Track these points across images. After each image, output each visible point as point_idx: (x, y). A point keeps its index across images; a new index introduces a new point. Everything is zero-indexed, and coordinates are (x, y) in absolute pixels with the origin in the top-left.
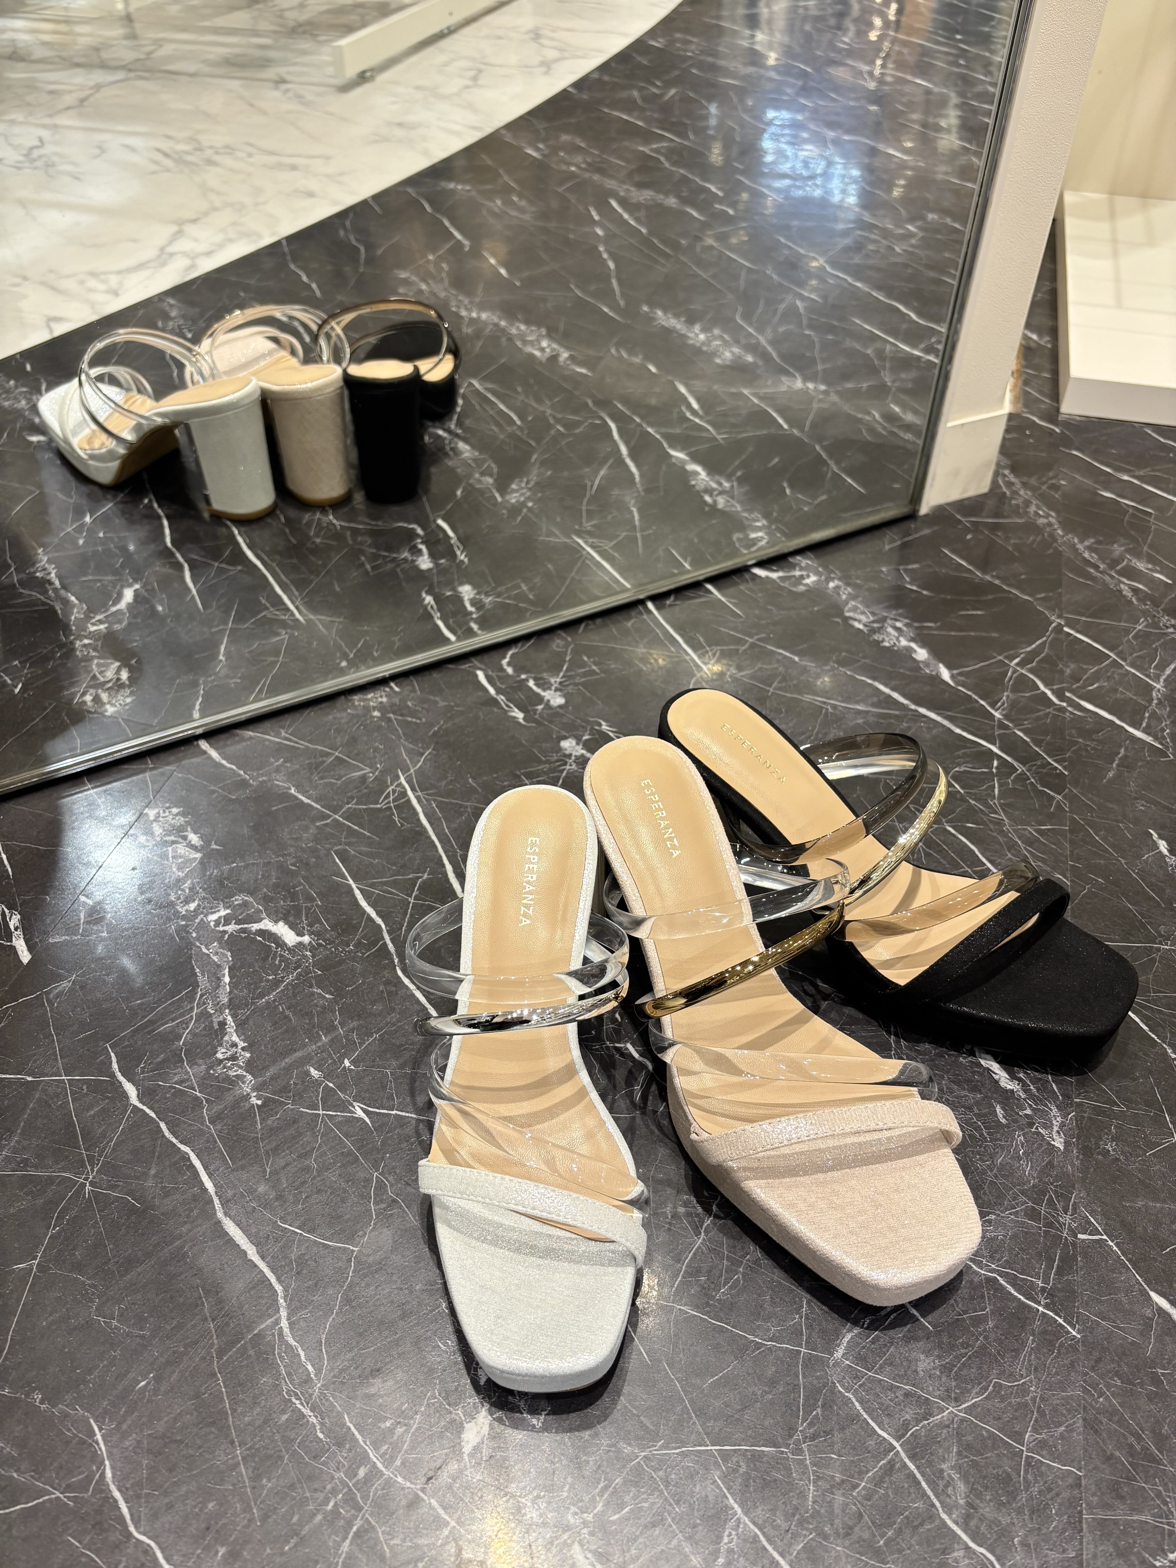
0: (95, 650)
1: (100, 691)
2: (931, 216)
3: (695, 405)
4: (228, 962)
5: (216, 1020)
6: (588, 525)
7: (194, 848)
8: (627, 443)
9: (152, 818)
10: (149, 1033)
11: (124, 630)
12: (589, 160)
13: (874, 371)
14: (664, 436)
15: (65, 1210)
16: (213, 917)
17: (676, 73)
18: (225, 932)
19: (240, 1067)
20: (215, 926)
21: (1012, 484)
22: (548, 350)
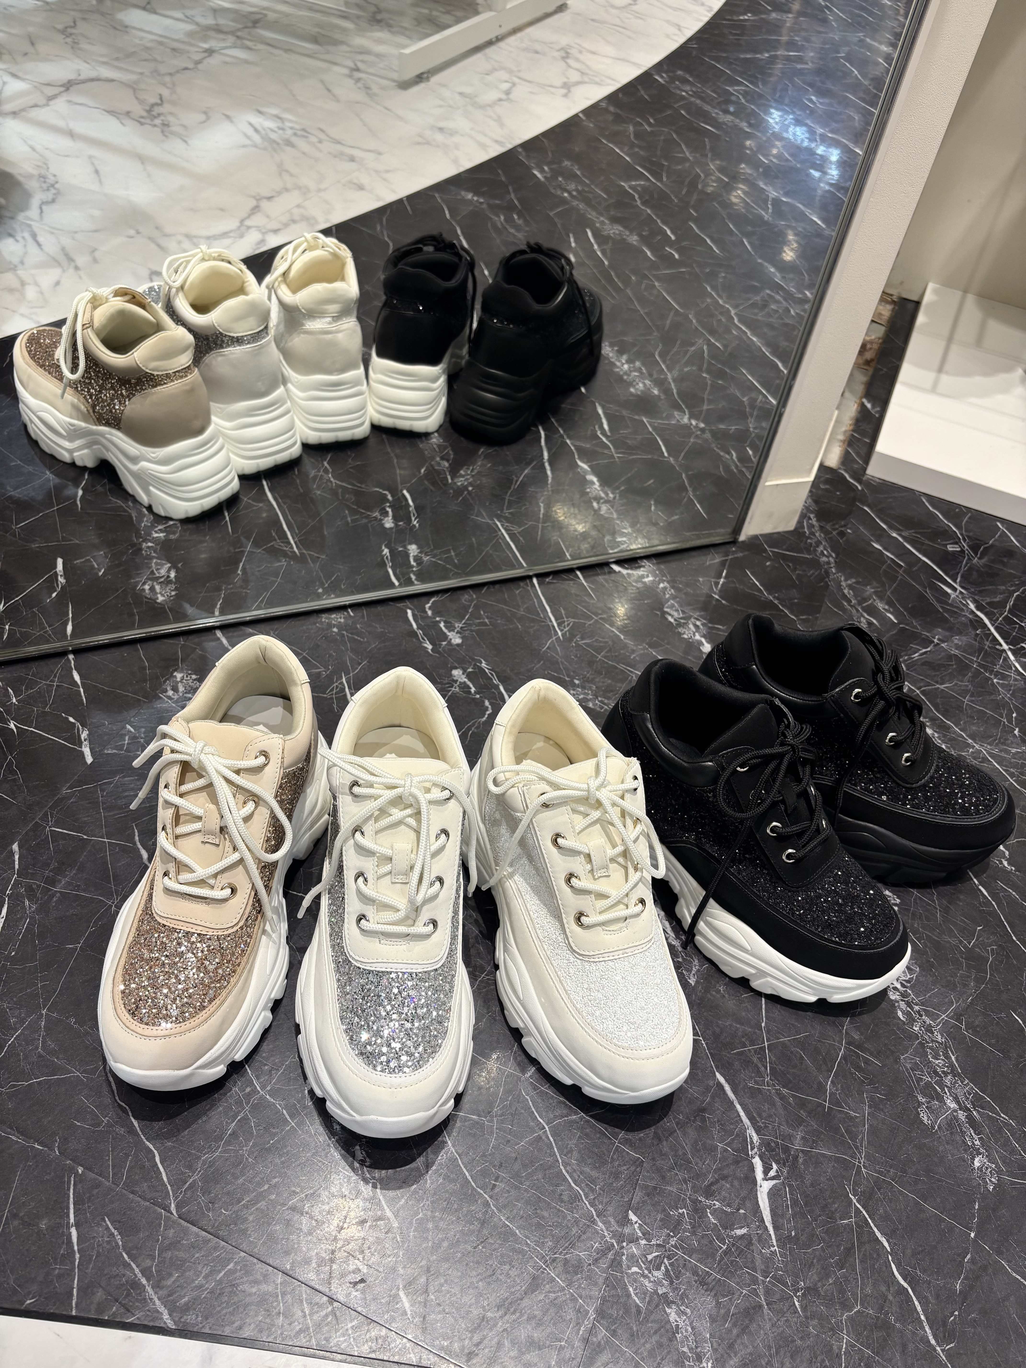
0: (155, 552)
1: (155, 583)
3: (606, 426)
6: (507, 513)
8: (549, 450)
9: (179, 679)
11: (177, 540)
12: (580, 188)
13: (743, 416)
14: (578, 449)
15: (99, 919)
17: (669, 112)
21: (813, 526)
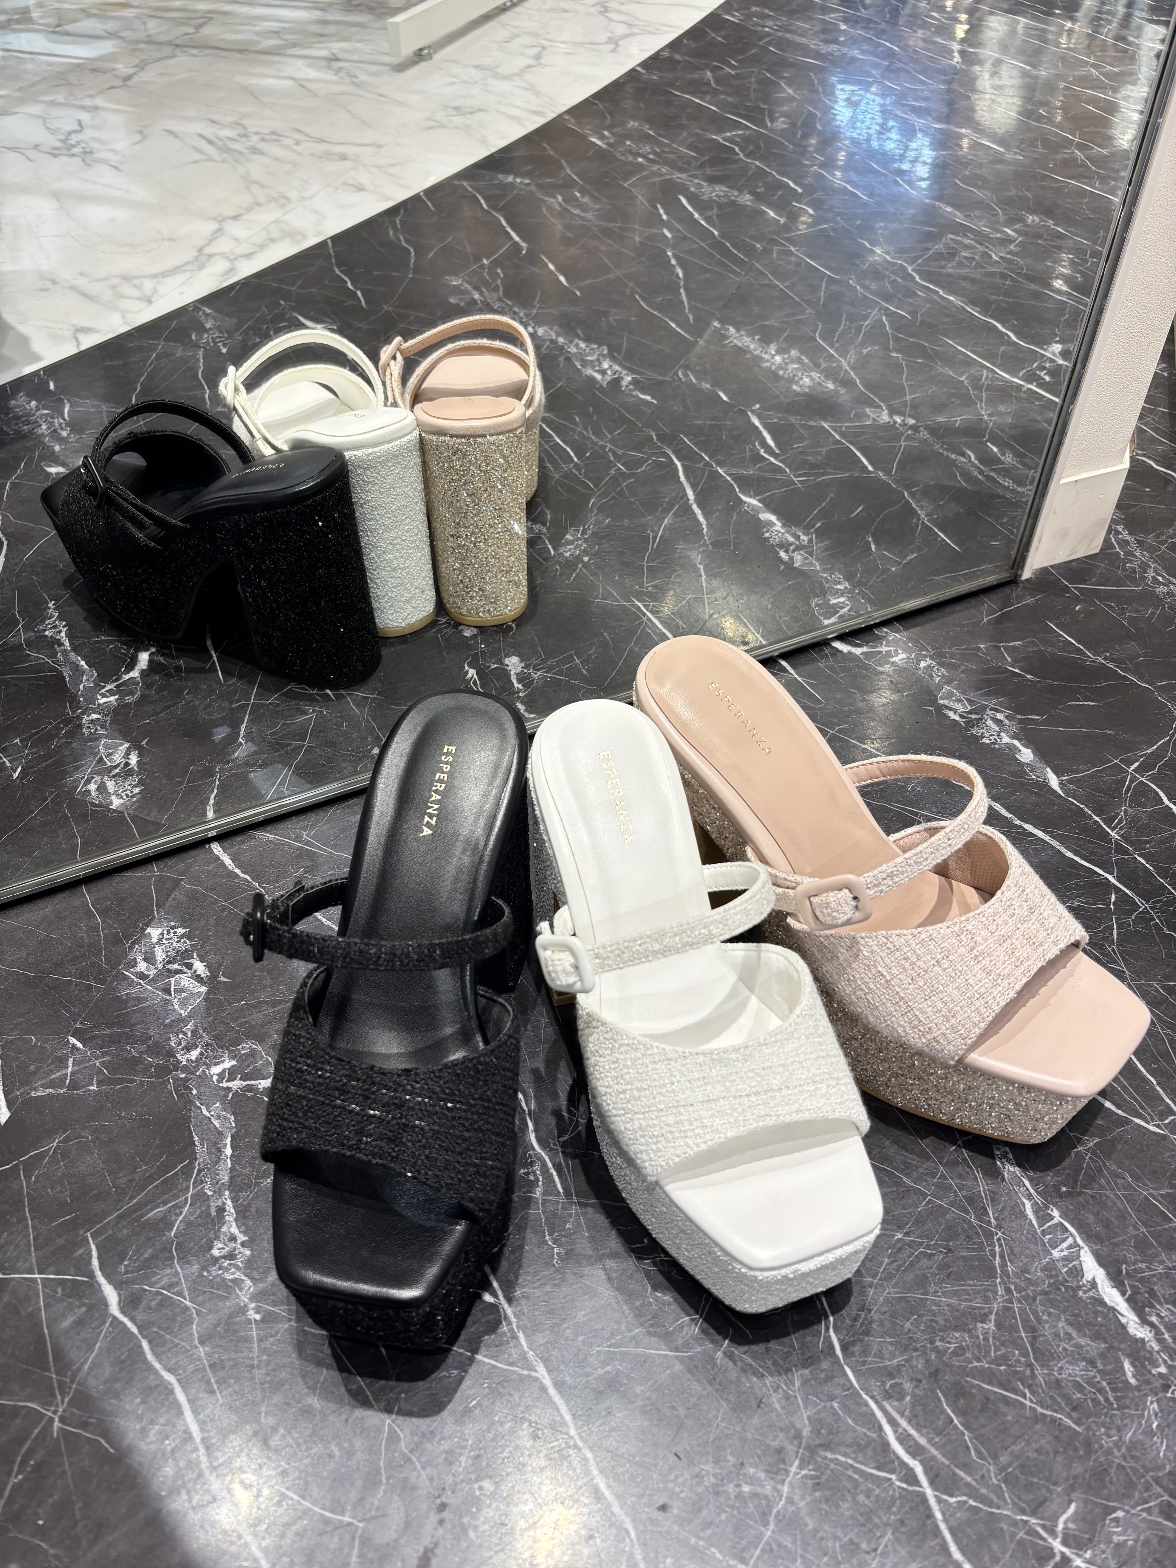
0: (103, 727)
1: (106, 778)
2: (1030, 218)
3: (770, 442)
4: (231, 1128)
5: (214, 1205)
6: (650, 586)
7: (198, 978)
8: (694, 487)
9: (155, 940)
10: (137, 1220)
11: (137, 703)
12: (657, 150)
13: (968, 402)
14: (737, 478)
15: (29, 1454)
16: (216, 1070)
17: (754, 51)
18: (229, 1089)
19: (238, 1268)
20: (218, 1082)
21: (1127, 543)
22: (609, 372)
